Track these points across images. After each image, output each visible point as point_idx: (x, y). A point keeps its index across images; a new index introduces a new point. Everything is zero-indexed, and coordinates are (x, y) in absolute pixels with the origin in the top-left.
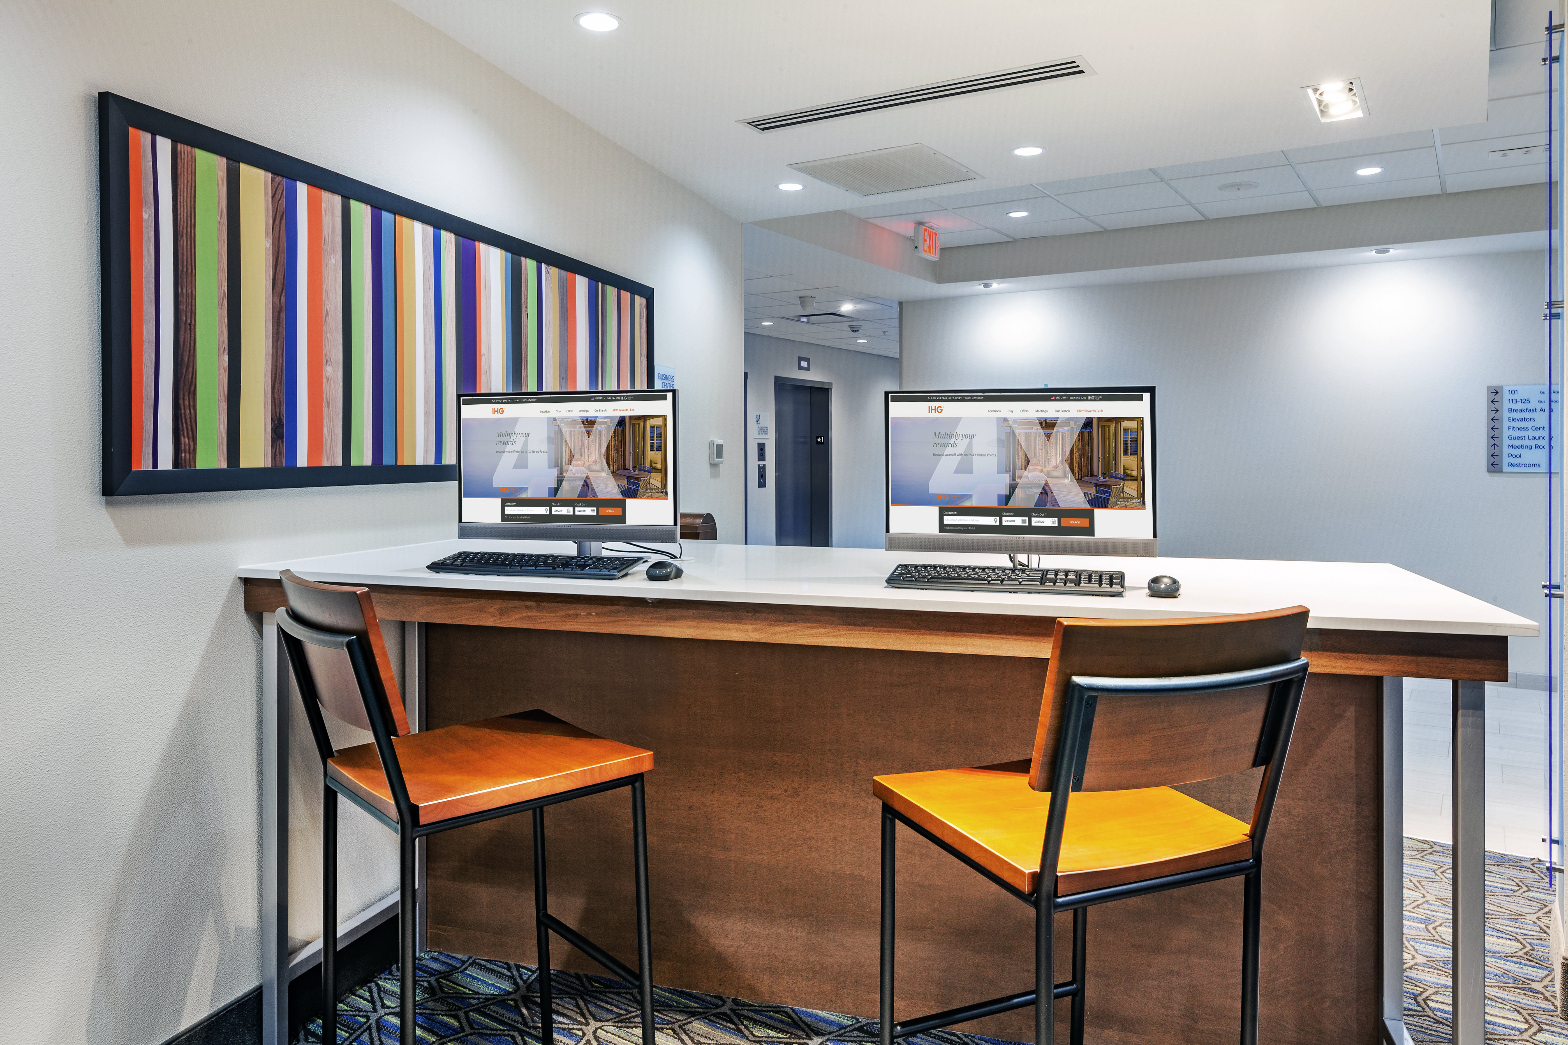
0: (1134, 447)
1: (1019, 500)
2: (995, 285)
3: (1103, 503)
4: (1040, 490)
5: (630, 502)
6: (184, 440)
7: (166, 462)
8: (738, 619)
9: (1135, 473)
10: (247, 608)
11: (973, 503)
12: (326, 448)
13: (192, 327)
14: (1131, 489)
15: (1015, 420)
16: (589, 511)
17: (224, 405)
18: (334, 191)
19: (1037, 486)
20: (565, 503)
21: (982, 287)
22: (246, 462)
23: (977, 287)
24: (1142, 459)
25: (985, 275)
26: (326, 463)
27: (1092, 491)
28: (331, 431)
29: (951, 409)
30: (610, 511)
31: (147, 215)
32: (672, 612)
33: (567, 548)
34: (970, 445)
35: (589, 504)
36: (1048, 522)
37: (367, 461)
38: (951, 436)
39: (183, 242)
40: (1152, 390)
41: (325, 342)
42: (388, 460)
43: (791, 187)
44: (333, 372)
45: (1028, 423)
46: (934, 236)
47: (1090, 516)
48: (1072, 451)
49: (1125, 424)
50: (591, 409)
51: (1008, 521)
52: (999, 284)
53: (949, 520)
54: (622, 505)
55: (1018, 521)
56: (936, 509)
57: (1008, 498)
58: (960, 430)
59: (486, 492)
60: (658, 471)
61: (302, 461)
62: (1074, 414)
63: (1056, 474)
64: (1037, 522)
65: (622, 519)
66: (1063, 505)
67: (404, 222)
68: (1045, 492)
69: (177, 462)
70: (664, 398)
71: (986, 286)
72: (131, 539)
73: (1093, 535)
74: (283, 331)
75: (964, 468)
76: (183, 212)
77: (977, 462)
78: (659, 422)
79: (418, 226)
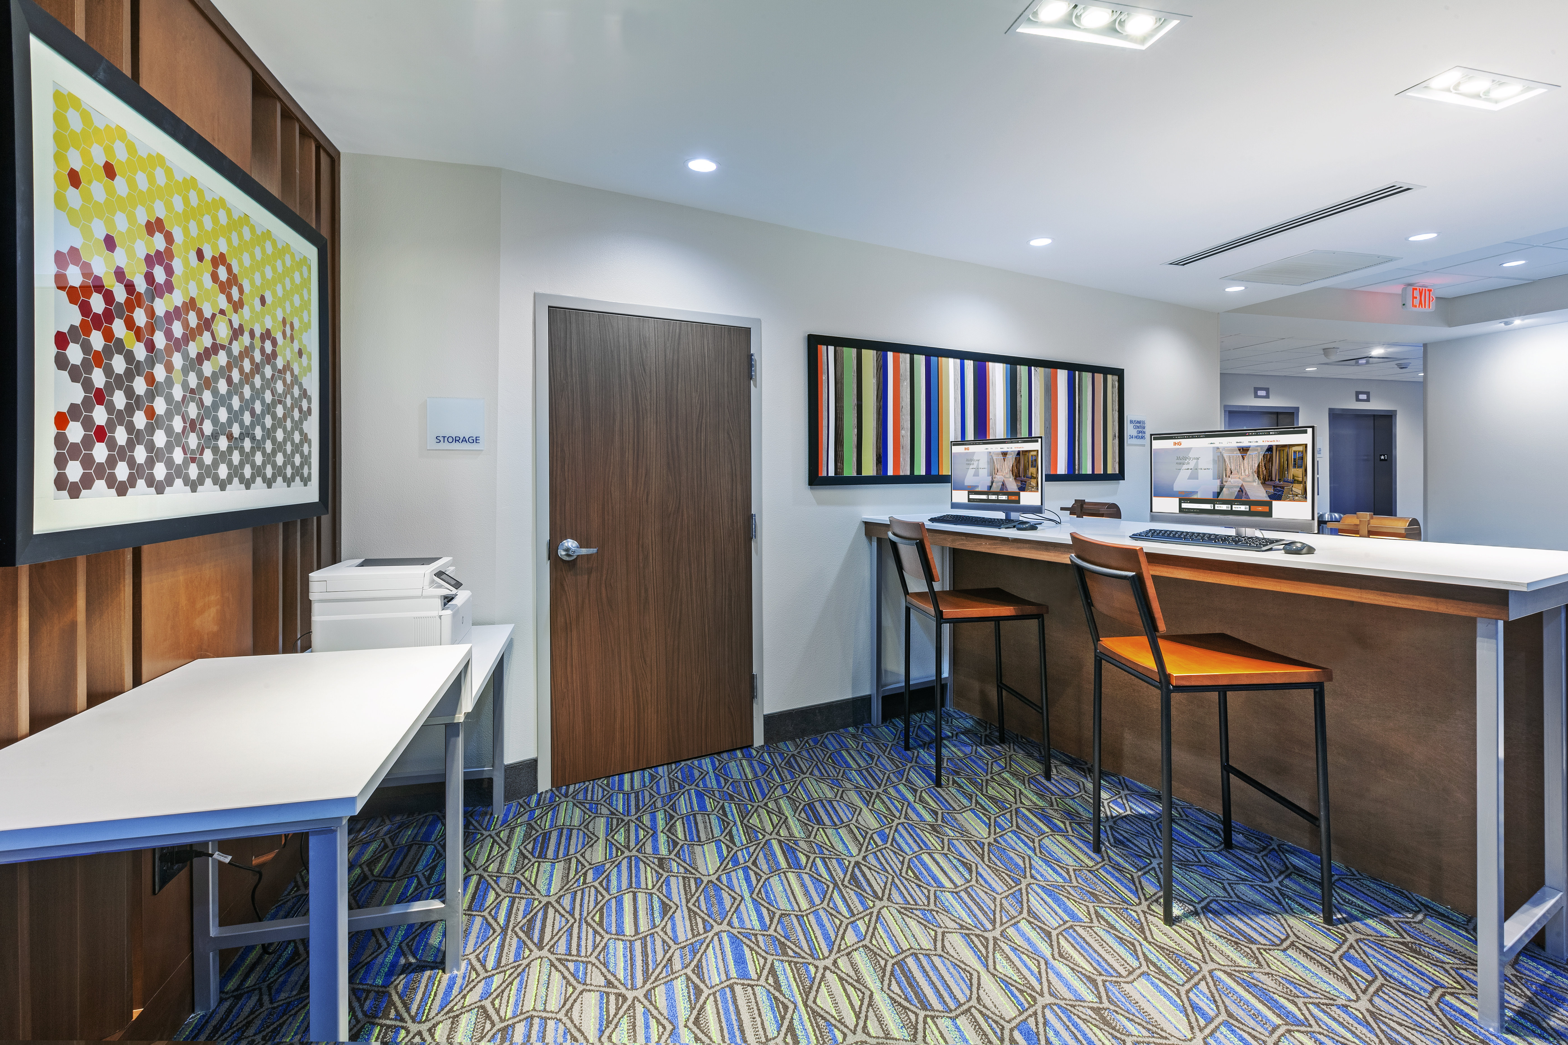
0: (1300, 462)
1: (1225, 494)
2: (1517, 322)
3: (1279, 498)
4: (1238, 489)
5: (1022, 493)
6: (839, 464)
7: (832, 473)
8: (1047, 550)
9: (1300, 479)
10: (866, 534)
11: (1198, 496)
12: (902, 467)
13: (842, 419)
14: (1297, 488)
15: (1224, 448)
16: (1004, 498)
17: (855, 450)
18: (906, 352)
19: (1236, 487)
20: (994, 493)
21: (1503, 324)
22: (865, 473)
23: (1498, 325)
24: (1306, 470)
25: (1505, 314)
26: (902, 474)
27: (1271, 490)
28: (904, 459)
29: (1186, 443)
30: (1013, 498)
31: (824, 378)
32: (1019, 545)
33: (1001, 515)
34: (1197, 464)
35: (1004, 494)
36: (1243, 508)
37: (923, 473)
38: (1185, 458)
39: (839, 386)
40: (1313, 427)
41: (901, 420)
42: (934, 472)
43: (1235, 289)
44: (905, 433)
45: (1231, 450)
46: (1427, 293)
47: (1270, 505)
48: (1259, 466)
49: (1294, 449)
50: (1006, 447)
51: (1219, 507)
52: (1523, 320)
53: (1184, 505)
54: (1018, 494)
55: (1224, 507)
56: (1177, 500)
57: (1219, 494)
58: (1191, 455)
59: (960, 487)
60: (1035, 478)
61: (890, 472)
62: (1260, 443)
63: (1248, 479)
64: (1236, 508)
65: (1018, 501)
66: (1252, 498)
67: (943, 360)
68: (1241, 490)
69: (836, 473)
70: (1037, 441)
71: (1506, 324)
72: (820, 502)
73: (1271, 516)
74: (881, 417)
75: (1194, 476)
76: (839, 374)
77: (1201, 473)
78: (1034, 453)
79: (951, 361)
